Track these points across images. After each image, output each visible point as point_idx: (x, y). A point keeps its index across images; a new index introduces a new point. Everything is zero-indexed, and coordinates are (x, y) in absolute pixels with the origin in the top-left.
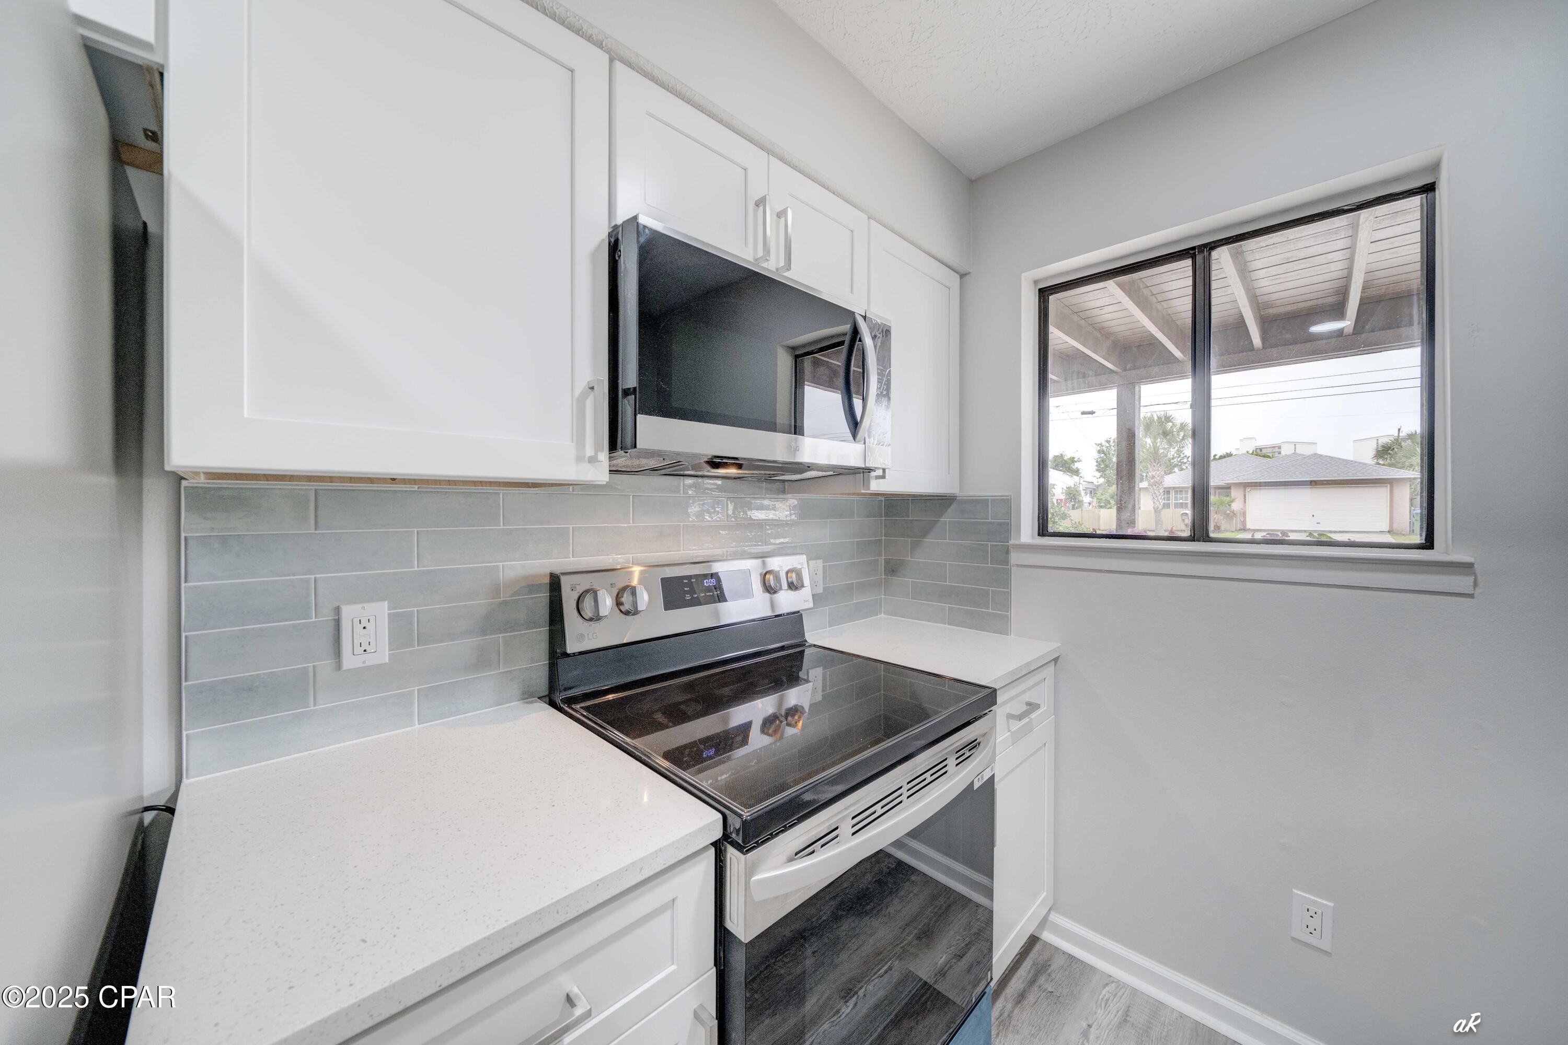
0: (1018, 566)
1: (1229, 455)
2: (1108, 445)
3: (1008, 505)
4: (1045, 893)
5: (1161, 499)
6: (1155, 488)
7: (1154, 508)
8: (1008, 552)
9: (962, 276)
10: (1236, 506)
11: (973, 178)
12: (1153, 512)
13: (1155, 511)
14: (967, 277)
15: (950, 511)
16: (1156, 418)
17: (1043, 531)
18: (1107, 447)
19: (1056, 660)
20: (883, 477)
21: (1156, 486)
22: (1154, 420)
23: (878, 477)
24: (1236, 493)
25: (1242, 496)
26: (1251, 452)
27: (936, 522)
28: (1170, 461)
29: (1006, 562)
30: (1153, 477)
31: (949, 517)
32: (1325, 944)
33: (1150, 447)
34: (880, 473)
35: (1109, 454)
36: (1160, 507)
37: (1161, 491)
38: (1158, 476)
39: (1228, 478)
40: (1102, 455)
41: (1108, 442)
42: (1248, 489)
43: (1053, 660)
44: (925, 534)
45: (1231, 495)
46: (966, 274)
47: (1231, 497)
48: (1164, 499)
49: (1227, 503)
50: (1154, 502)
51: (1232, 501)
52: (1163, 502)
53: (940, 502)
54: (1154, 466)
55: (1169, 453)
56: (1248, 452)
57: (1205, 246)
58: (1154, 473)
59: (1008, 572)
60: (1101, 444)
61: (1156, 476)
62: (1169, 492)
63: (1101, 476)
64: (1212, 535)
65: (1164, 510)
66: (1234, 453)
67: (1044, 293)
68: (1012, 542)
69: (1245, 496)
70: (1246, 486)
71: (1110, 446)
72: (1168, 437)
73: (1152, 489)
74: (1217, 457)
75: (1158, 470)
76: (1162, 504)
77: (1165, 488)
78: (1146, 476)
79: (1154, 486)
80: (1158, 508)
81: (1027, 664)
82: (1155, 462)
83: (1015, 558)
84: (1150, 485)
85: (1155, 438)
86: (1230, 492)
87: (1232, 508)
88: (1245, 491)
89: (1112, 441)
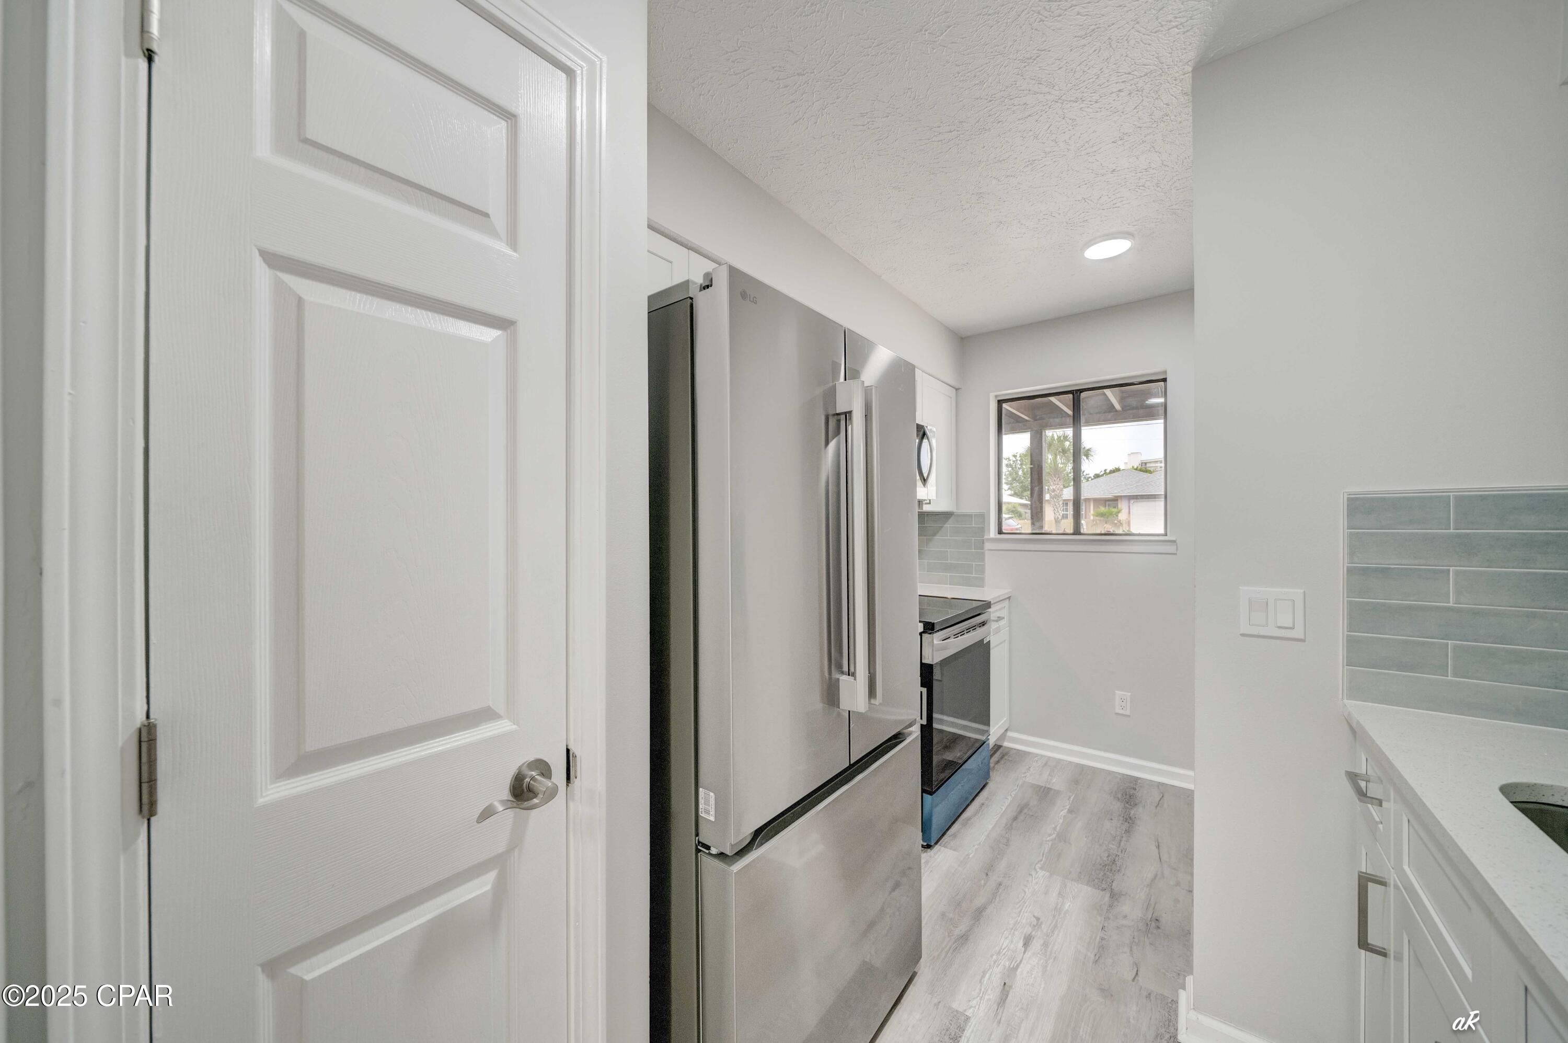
0: (989, 550)
1: (1118, 470)
2: (1014, 459)
3: (983, 517)
4: (1006, 719)
5: (1060, 510)
6: (1056, 500)
7: (1055, 519)
8: (983, 543)
9: (957, 390)
10: (1122, 516)
11: (963, 337)
12: (1054, 522)
13: (1056, 521)
14: (960, 390)
15: (951, 520)
16: (1056, 437)
17: (1000, 532)
18: (1014, 461)
19: (1009, 598)
20: (930, 503)
21: (1056, 498)
22: (1054, 439)
23: (926, 504)
24: (1123, 505)
25: (1127, 507)
26: (1135, 467)
27: (942, 527)
28: (1068, 475)
29: (982, 548)
30: (1054, 490)
31: (949, 525)
32: (1128, 713)
33: (1051, 463)
34: (928, 501)
35: (1016, 468)
36: (1060, 517)
37: (1061, 503)
38: (1058, 489)
39: (1116, 492)
40: (1010, 469)
41: (1015, 456)
42: (1132, 501)
43: (1008, 598)
44: (934, 534)
45: (1118, 506)
46: (958, 389)
47: (1118, 508)
48: (1063, 510)
49: (1115, 514)
50: (1055, 513)
51: (1119, 512)
52: (1062, 513)
53: (946, 516)
54: (1055, 481)
55: (1067, 468)
56: (1133, 467)
57: (1078, 390)
58: (1054, 487)
59: (983, 554)
60: (1009, 459)
61: (1056, 490)
62: (1068, 503)
63: (1009, 489)
64: (1082, 531)
65: (1063, 520)
66: (1122, 468)
67: (1000, 402)
68: (986, 537)
69: (1129, 507)
70: (1131, 498)
71: (1017, 460)
72: (1066, 455)
73: (1053, 501)
74: (1108, 471)
75: (1058, 484)
76: (1061, 515)
77: (1064, 500)
78: (1048, 489)
79: (1055, 499)
80: (1058, 518)
81: (999, 596)
82: (1055, 477)
83: (988, 546)
84: (1051, 497)
85: (1056, 455)
86: (1118, 504)
87: (1119, 518)
88: (1129, 503)
89: (1018, 456)
